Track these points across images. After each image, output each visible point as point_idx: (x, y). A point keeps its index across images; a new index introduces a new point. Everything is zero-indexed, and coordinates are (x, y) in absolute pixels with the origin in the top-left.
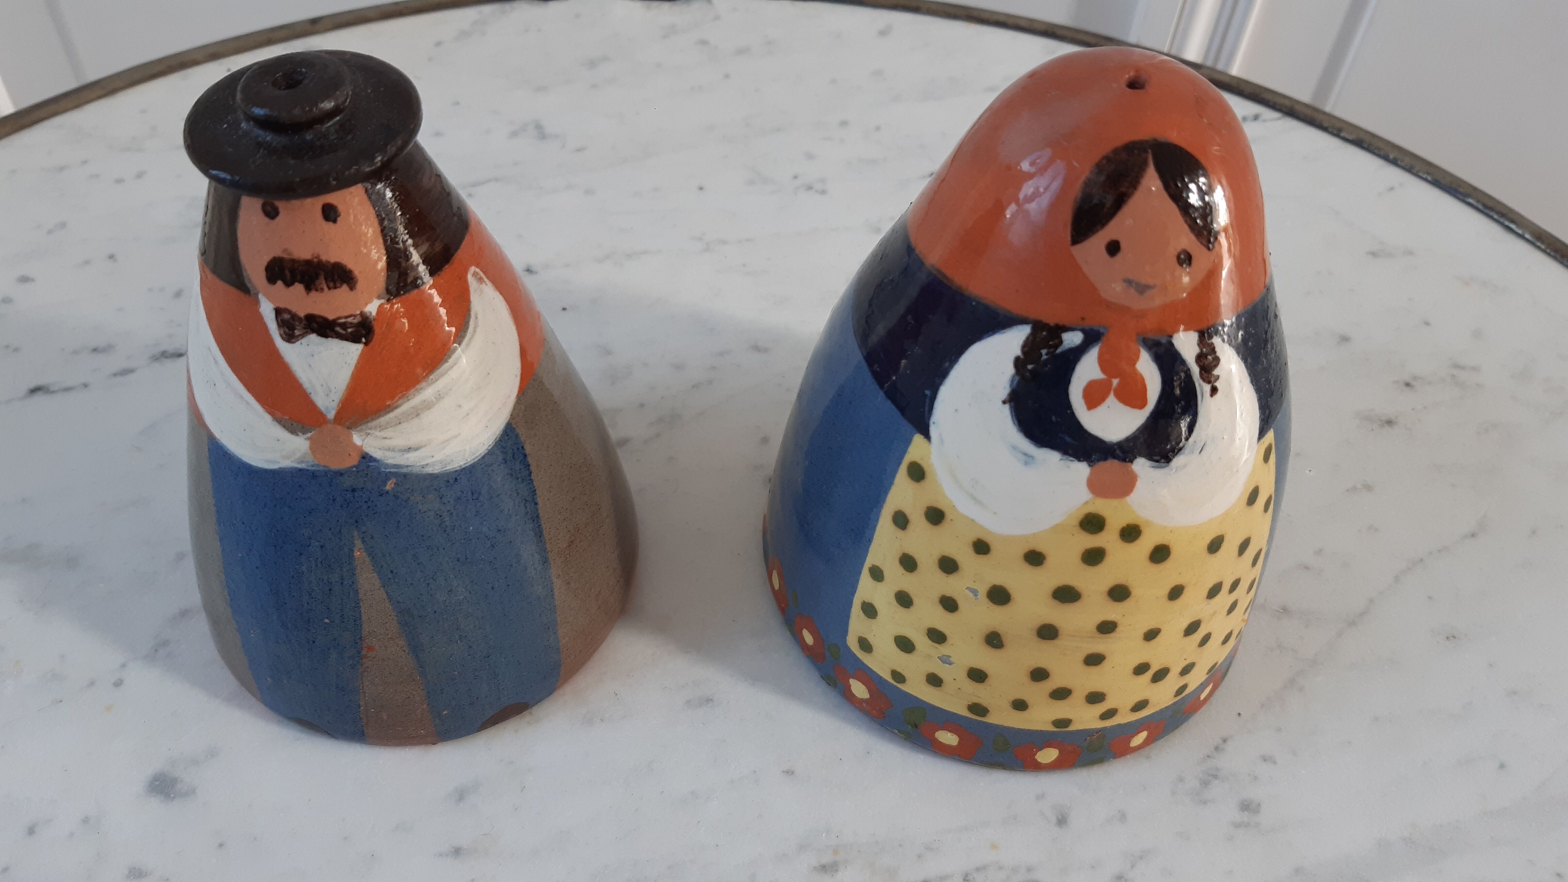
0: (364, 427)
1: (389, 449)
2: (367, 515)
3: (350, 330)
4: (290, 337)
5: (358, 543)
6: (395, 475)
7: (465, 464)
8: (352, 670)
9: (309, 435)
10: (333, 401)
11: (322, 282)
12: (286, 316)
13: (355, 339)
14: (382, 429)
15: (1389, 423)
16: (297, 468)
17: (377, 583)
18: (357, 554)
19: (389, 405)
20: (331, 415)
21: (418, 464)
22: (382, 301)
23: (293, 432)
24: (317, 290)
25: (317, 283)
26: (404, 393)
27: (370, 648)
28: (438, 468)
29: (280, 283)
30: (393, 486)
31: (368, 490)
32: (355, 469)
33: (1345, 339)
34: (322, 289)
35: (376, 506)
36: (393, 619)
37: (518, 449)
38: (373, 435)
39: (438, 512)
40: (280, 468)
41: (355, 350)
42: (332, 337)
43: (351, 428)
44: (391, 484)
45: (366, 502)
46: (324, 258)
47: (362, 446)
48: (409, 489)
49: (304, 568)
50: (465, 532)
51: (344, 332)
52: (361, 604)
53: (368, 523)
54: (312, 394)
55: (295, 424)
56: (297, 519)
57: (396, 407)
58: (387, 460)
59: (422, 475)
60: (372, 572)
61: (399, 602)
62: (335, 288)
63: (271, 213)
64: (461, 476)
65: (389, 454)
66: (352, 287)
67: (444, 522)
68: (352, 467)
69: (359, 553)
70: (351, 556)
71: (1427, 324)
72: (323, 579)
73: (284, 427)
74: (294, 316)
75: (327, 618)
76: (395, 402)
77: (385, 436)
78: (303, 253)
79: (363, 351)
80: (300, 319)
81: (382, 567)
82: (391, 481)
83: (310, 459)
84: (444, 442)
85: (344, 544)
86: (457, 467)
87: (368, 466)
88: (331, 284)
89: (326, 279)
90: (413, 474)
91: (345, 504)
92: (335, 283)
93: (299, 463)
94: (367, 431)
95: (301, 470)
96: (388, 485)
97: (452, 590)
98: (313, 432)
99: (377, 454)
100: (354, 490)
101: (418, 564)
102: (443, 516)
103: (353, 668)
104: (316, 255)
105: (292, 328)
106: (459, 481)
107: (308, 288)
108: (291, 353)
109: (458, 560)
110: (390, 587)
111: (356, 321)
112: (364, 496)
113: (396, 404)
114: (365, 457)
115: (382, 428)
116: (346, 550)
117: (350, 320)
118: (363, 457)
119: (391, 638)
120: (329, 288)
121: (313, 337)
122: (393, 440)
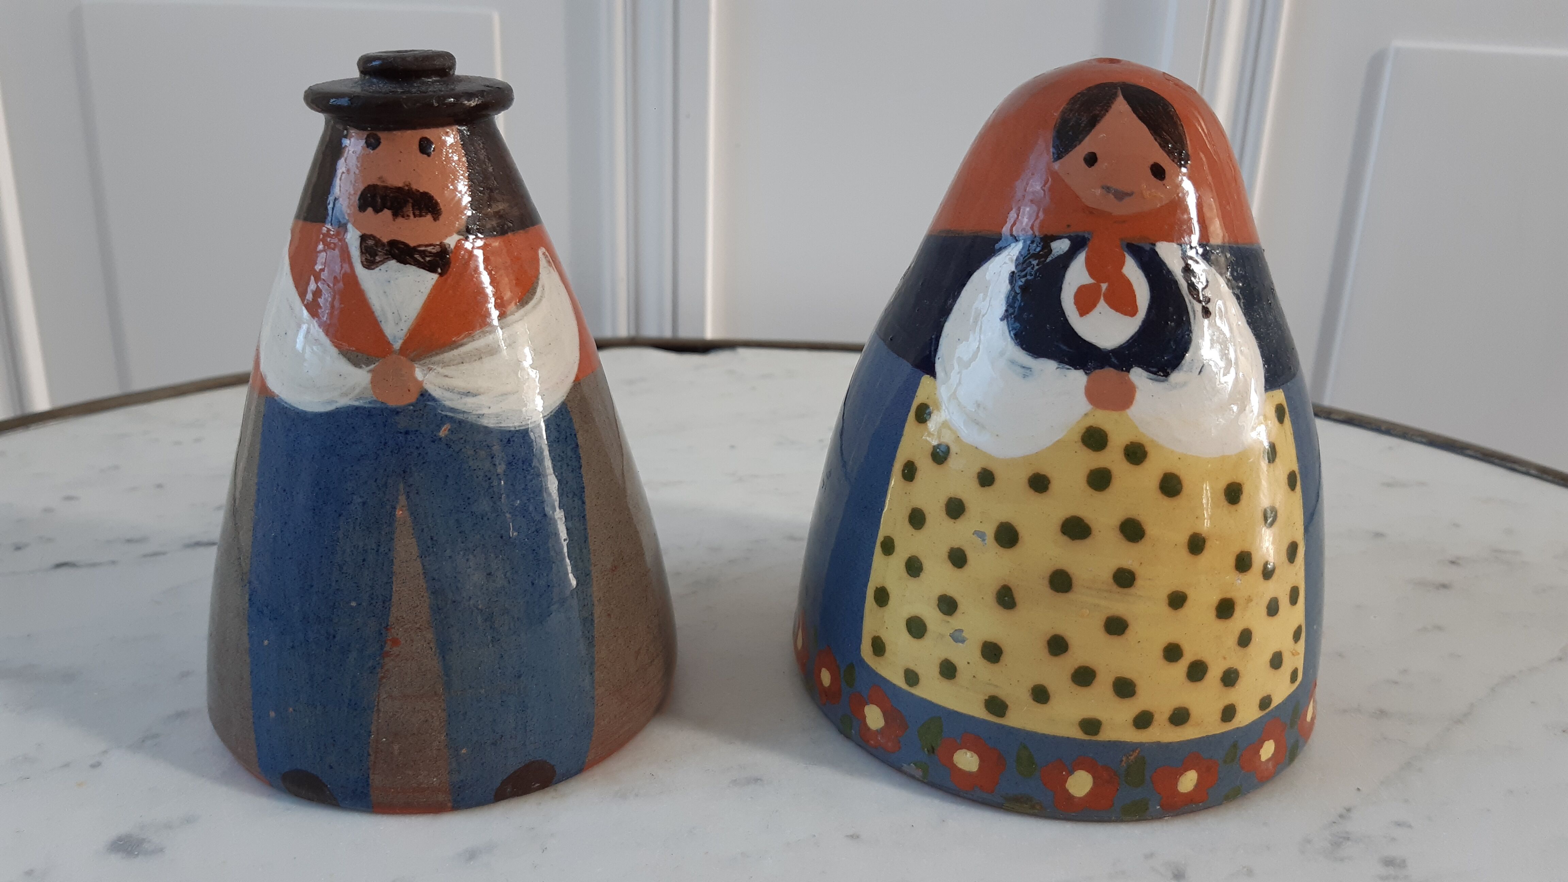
0: (427, 361)
1: (448, 390)
2: (416, 464)
3: (428, 259)
4: (370, 263)
5: (402, 500)
6: (451, 419)
7: (520, 426)
8: (370, 675)
9: (372, 366)
10: (402, 330)
11: (409, 210)
12: (371, 242)
13: (431, 268)
14: (445, 366)
15: (1444, 586)
16: (354, 406)
17: (415, 551)
18: (399, 513)
19: (454, 341)
20: (397, 345)
21: (474, 412)
22: (461, 237)
23: (356, 364)
24: (403, 217)
25: (405, 209)
26: (470, 332)
27: (396, 642)
28: (494, 422)
29: (370, 210)
30: (447, 432)
31: (421, 433)
32: (412, 407)
33: (1379, 535)
34: (408, 216)
35: (427, 453)
36: (425, 601)
37: (571, 434)
38: (436, 371)
39: (486, 474)
40: (337, 408)
41: (430, 279)
42: (410, 264)
43: (414, 361)
44: (445, 430)
45: (417, 448)
46: (414, 187)
47: (423, 381)
48: (462, 438)
49: (340, 535)
50: (511, 505)
51: (422, 260)
52: (394, 579)
53: (416, 474)
54: (383, 323)
55: (360, 355)
56: (343, 470)
57: (462, 345)
58: (445, 401)
59: (477, 425)
60: (412, 536)
61: (434, 579)
62: (421, 216)
63: (373, 143)
64: (514, 438)
65: (448, 395)
66: (436, 219)
67: (493, 487)
68: (410, 405)
69: (401, 512)
70: (392, 515)
71: (1456, 525)
72: (358, 546)
73: (349, 359)
74: (378, 242)
75: (355, 599)
76: (461, 340)
77: (446, 374)
78: (396, 180)
79: (437, 281)
80: (383, 245)
81: (422, 531)
82: (445, 426)
83: (370, 395)
84: (502, 395)
85: (388, 500)
86: (512, 427)
87: (425, 406)
88: (417, 212)
89: (413, 207)
90: (468, 422)
91: (396, 449)
92: (421, 212)
93: (357, 400)
94: (429, 366)
95: (357, 408)
96: (441, 431)
97: (491, 573)
98: (377, 364)
99: (436, 392)
100: (407, 433)
101: (460, 532)
102: (492, 479)
103: (371, 673)
104: (407, 183)
105: (374, 254)
106: (512, 443)
107: (395, 215)
108: (368, 279)
109: (502, 537)
110: (427, 558)
111: (434, 251)
112: (416, 440)
113: (461, 342)
114: (424, 395)
115: (445, 364)
116: (388, 507)
117: (429, 249)
118: (422, 395)
119: (419, 628)
120: (415, 216)
121: (393, 263)
122: (453, 379)
